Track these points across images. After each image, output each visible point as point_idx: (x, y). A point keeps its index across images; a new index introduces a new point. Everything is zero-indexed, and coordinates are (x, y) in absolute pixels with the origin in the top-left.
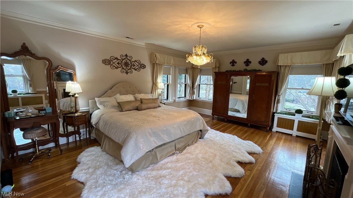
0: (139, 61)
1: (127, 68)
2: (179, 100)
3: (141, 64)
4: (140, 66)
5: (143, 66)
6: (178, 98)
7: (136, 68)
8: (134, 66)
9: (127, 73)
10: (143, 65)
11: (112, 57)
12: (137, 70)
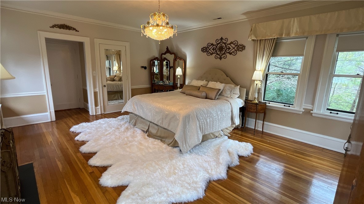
0: (236, 42)
1: (221, 53)
2: (331, 114)
3: (238, 45)
4: (237, 48)
5: (241, 48)
6: (328, 109)
7: (231, 52)
8: (229, 50)
9: (221, 58)
10: (241, 45)
11: (209, 44)
12: (233, 54)
